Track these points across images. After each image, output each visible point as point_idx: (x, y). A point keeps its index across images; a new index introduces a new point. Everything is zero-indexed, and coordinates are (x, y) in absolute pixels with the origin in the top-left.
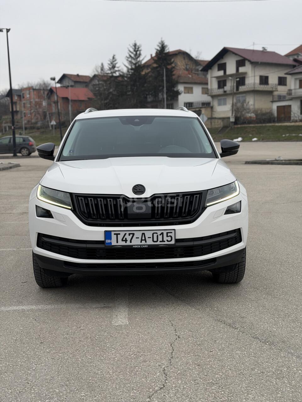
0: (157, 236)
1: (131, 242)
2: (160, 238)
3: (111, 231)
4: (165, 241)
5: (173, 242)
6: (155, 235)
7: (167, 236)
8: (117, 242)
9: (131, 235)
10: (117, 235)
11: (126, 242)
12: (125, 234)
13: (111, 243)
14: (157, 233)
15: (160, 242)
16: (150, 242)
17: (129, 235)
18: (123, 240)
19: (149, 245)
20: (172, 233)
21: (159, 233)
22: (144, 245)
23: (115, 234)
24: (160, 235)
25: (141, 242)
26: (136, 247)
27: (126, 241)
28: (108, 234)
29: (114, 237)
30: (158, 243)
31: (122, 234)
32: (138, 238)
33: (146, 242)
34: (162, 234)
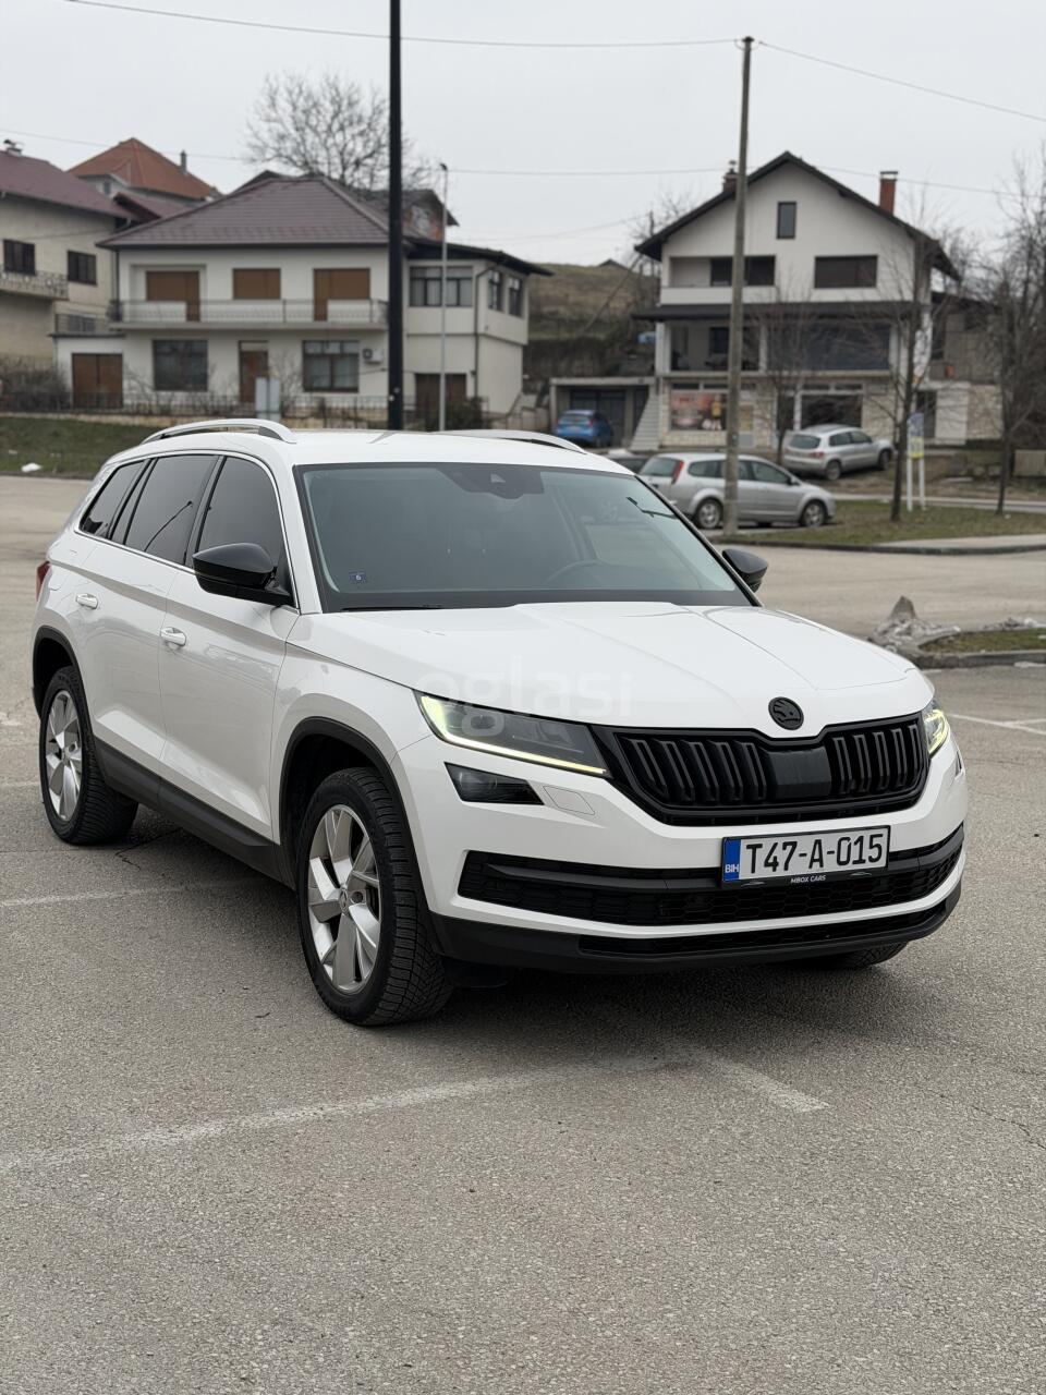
0: (849, 847)
1: (786, 868)
2: (855, 856)
3: (738, 839)
4: (864, 862)
5: (882, 863)
6: (845, 844)
7: (871, 847)
8: (753, 871)
9: (789, 848)
10: (754, 848)
11: (774, 870)
12: (776, 845)
13: (736, 874)
14: (848, 839)
15: (855, 862)
16: (831, 865)
17: (784, 848)
18: (767, 864)
19: (828, 875)
20: (881, 835)
21: (854, 837)
22: (818, 875)
23: (749, 847)
24: (856, 843)
25: (811, 867)
26: (798, 880)
27: (775, 865)
28: (730, 848)
29: (745, 854)
30: (850, 867)
31: (767, 844)
32: (805, 855)
33: (821, 866)
34: (861, 839)
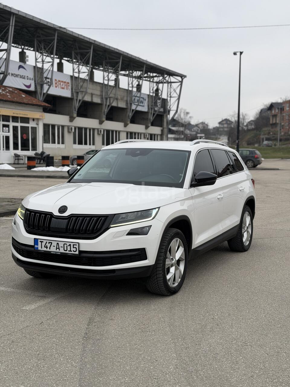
0: (67, 246)
1: (50, 249)
2: (69, 249)
3: (38, 239)
4: (72, 251)
5: (77, 253)
7: (73, 248)
8: (42, 248)
11: (47, 249)
13: (38, 248)
14: (66, 244)
16: (62, 250)
17: (49, 243)
18: (45, 247)
19: (61, 253)
20: (76, 245)
23: (40, 241)
24: (69, 246)
25: (56, 250)
26: (53, 253)
30: (67, 252)
31: (45, 242)
32: (54, 246)
33: (59, 250)
